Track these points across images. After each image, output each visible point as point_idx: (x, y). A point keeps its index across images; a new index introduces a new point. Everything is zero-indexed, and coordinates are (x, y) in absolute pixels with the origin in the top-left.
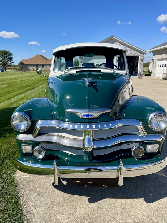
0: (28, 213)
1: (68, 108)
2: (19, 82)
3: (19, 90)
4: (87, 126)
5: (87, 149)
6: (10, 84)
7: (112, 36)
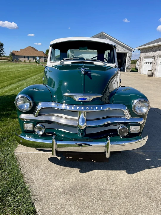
0: (28, 181)
1: (65, 93)
2: (11, 73)
3: (11, 80)
4: (82, 108)
5: (81, 127)
6: (2, 74)
7: (103, 32)
